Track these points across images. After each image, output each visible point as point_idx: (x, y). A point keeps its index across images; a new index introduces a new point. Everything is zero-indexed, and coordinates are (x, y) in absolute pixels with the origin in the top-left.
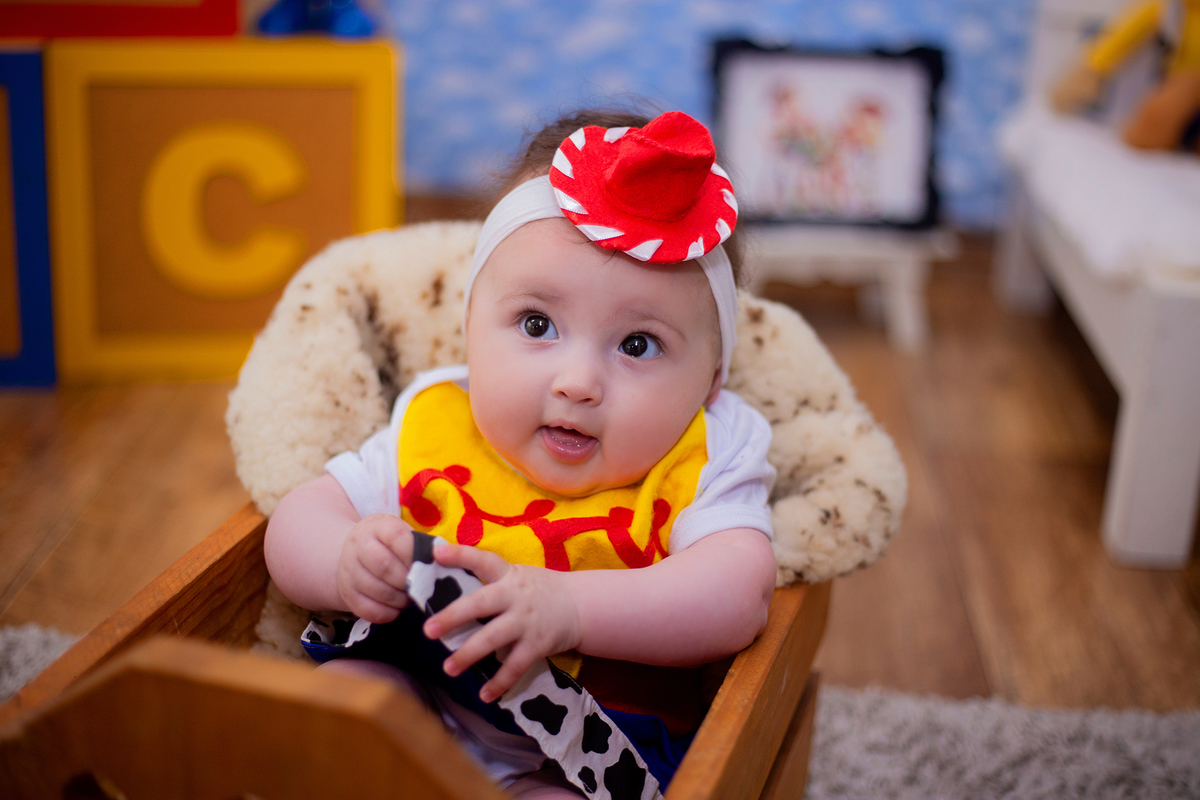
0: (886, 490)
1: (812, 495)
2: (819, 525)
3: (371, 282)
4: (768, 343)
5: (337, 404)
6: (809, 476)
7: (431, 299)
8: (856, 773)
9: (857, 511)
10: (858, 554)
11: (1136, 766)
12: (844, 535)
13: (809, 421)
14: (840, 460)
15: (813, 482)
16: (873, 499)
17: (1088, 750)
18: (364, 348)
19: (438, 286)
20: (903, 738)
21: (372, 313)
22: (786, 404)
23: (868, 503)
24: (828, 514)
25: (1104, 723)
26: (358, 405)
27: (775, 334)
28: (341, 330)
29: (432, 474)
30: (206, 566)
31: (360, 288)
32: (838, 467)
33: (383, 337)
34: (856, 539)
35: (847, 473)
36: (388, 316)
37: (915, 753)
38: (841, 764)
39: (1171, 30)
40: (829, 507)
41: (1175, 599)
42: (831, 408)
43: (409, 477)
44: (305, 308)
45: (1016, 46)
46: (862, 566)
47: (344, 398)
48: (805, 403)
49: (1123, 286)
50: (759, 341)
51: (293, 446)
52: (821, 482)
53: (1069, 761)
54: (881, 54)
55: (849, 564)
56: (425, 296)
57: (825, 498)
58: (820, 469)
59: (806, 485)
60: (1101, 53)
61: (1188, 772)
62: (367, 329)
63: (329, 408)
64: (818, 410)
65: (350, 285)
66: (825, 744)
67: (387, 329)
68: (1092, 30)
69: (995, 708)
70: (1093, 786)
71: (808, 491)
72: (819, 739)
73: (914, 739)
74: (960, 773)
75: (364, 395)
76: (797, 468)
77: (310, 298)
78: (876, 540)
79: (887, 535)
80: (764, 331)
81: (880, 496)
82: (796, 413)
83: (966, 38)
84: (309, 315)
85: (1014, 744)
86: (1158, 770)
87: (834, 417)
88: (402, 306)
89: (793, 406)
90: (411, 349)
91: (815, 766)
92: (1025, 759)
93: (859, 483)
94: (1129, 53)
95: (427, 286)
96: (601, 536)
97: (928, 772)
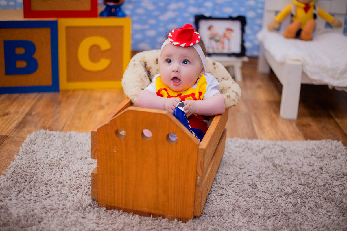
0: (238, 92)
1: (225, 93)
2: (227, 98)
3: (145, 60)
4: (216, 68)
5: (142, 80)
6: (224, 91)
7: (156, 63)
8: (233, 150)
9: (233, 95)
10: (233, 103)
11: (285, 149)
12: (231, 99)
13: (224, 81)
14: (230, 88)
15: (225, 91)
16: (236, 94)
17: (276, 147)
18: (145, 71)
19: (157, 60)
20: (241, 145)
21: (145, 65)
22: (220, 79)
23: (235, 94)
24: (228, 96)
25: (279, 143)
26: (145, 80)
27: (217, 67)
28: (141, 68)
29: (162, 89)
30: (123, 106)
31: (143, 61)
32: (229, 89)
33: (147, 70)
34: (233, 100)
35: (231, 90)
36: (148, 66)
37: (244, 147)
38: (230, 149)
39: (294, 13)
40: (228, 95)
41: (294, 125)
42: (228, 80)
43: (158, 90)
44: (135, 64)
45: (261, 16)
46: (234, 105)
47: (143, 79)
48: (223, 78)
49: (282, 64)
50: (215, 68)
51: (135, 87)
52: (227, 91)
53: (272, 148)
54: (231, 19)
55: (232, 105)
56: (155, 62)
57: (227, 94)
58: (226, 90)
59: (224, 92)
60: (279, 17)
61: (295, 150)
62: (145, 68)
63: (141, 81)
64: (225, 80)
65: (142, 60)
66: (227, 146)
67: (148, 68)
68: (277, 12)
69: (259, 141)
70: (277, 152)
71: (224, 93)
72: (226, 145)
73: (243, 145)
74: (252, 150)
75: (146, 79)
76: (222, 89)
77: (135, 62)
78: (237, 101)
79: (238, 100)
80: (216, 66)
81: (237, 94)
82: (222, 80)
83: (249, 15)
84: (135, 65)
85: (262, 146)
86: (289, 150)
87: (228, 81)
88: (151, 64)
89: (221, 79)
90: (153, 71)
91: (225, 149)
92: (264, 148)
93: (233, 91)
94: (285, 17)
95: (155, 60)
96: (191, 97)
97: (247, 150)
